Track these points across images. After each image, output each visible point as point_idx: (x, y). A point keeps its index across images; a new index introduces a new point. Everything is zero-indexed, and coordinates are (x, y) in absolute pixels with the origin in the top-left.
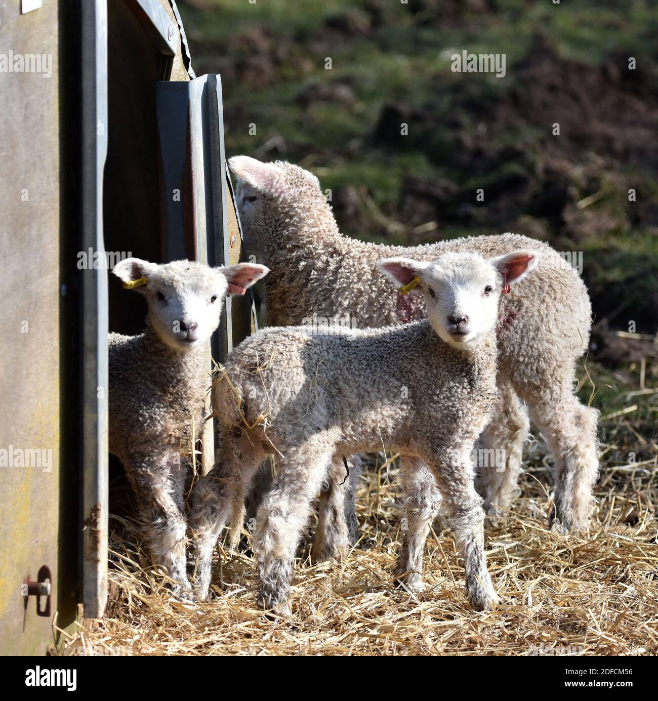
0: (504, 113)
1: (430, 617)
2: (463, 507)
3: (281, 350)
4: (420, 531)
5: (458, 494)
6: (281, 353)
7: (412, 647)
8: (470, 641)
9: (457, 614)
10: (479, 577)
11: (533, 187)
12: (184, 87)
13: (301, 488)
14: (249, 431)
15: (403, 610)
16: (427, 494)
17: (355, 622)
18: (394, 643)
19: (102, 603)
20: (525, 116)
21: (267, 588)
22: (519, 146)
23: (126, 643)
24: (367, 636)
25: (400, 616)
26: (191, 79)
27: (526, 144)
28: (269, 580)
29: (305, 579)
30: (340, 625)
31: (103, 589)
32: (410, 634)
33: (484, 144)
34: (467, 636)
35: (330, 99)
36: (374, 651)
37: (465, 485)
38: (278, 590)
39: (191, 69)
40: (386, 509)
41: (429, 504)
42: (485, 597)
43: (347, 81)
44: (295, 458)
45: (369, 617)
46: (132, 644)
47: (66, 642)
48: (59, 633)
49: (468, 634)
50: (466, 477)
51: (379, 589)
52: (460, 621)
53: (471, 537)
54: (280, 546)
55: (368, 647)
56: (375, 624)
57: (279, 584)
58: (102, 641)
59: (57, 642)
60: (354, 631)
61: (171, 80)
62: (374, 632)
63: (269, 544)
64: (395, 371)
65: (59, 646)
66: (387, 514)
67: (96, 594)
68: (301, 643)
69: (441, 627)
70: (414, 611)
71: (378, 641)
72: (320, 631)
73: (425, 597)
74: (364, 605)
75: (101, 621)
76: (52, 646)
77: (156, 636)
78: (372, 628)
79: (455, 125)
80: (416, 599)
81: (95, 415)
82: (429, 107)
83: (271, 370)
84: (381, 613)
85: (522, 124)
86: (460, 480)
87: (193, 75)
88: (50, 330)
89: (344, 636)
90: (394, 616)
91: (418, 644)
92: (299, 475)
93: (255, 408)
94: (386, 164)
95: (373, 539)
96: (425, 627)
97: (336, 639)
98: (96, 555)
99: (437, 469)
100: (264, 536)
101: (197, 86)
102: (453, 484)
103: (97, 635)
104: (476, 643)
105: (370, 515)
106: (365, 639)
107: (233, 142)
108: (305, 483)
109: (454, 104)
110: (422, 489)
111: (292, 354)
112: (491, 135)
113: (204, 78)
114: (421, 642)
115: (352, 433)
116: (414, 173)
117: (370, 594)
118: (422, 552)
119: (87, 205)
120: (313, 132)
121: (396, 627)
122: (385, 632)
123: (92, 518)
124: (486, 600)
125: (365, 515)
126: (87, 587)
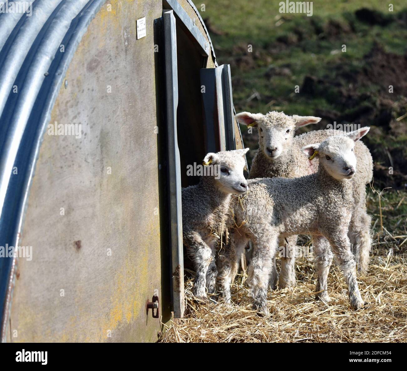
0: (361, 78)
1: (334, 313)
2: (345, 260)
3: (252, 190)
4: (324, 273)
5: (343, 254)
6: (252, 192)
7: (326, 327)
8: (353, 323)
9: (346, 311)
10: (355, 292)
11: (376, 112)
12: (213, 71)
13: (267, 254)
14: (238, 229)
15: (322, 310)
16: (326, 254)
17: (299, 316)
18: (318, 325)
19: (182, 311)
20: (370, 79)
21: (256, 303)
22: (368, 94)
23: (194, 329)
24: (305, 322)
25: (320, 313)
26: (216, 67)
27: (371, 93)
28: (257, 299)
29: (276, 297)
30: (293, 318)
31: (182, 304)
32: (325, 321)
33: (352, 93)
34: (351, 321)
35: (280, 74)
36: (309, 329)
37: (346, 249)
38: (261, 303)
39: (216, 63)
40: (312, 263)
41: (327, 259)
42: (358, 302)
43: (288, 66)
44: (262, 239)
45: (306, 314)
46: (197, 329)
47: (167, 329)
48: (163, 325)
49: (352, 320)
50: (347, 245)
51: (310, 301)
52: (348, 314)
53: (350, 274)
54: (261, 282)
55: (306, 328)
56: (309, 317)
57: (262, 300)
58: (183, 328)
59: (162, 330)
60: (299, 320)
61: (207, 68)
62: (309, 321)
63: (255, 282)
64: (309, 199)
65: (163, 331)
66: (313, 266)
67: (179, 307)
68: (275, 327)
69: (339, 317)
70: (327, 310)
71: (310, 325)
72: (284, 321)
73: (332, 303)
74: (304, 308)
75: (182, 319)
76: (160, 331)
77: (208, 325)
78: (308, 319)
79: (339, 85)
80: (327, 305)
81: (176, 225)
82: (326, 77)
83: (247, 200)
84: (312, 312)
85: (369, 83)
86: (344, 247)
87: (217, 65)
88: (154, 185)
89: (295, 323)
90: (318, 313)
91: (329, 325)
92: (265, 247)
93: (240, 219)
94: (307, 104)
95: (307, 277)
96: (332, 318)
97: (291, 325)
98: (179, 289)
99: (332, 242)
100: (253, 279)
101: (219, 70)
102: (341, 249)
103: (180, 326)
104: (356, 324)
105: (305, 266)
106: (304, 324)
107: (236, 96)
108: (268, 251)
109: (337, 75)
110: (323, 252)
111: (258, 192)
112: (355, 89)
113: (222, 66)
114: (330, 324)
115: (291, 228)
116: (320, 107)
117: (306, 303)
118: (326, 282)
119: (169, 127)
120: (273, 90)
121: (319, 318)
122: (314, 321)
123: (176, 272)
124: (358, 303)
125: (303, 266)
126: (175, 304)
